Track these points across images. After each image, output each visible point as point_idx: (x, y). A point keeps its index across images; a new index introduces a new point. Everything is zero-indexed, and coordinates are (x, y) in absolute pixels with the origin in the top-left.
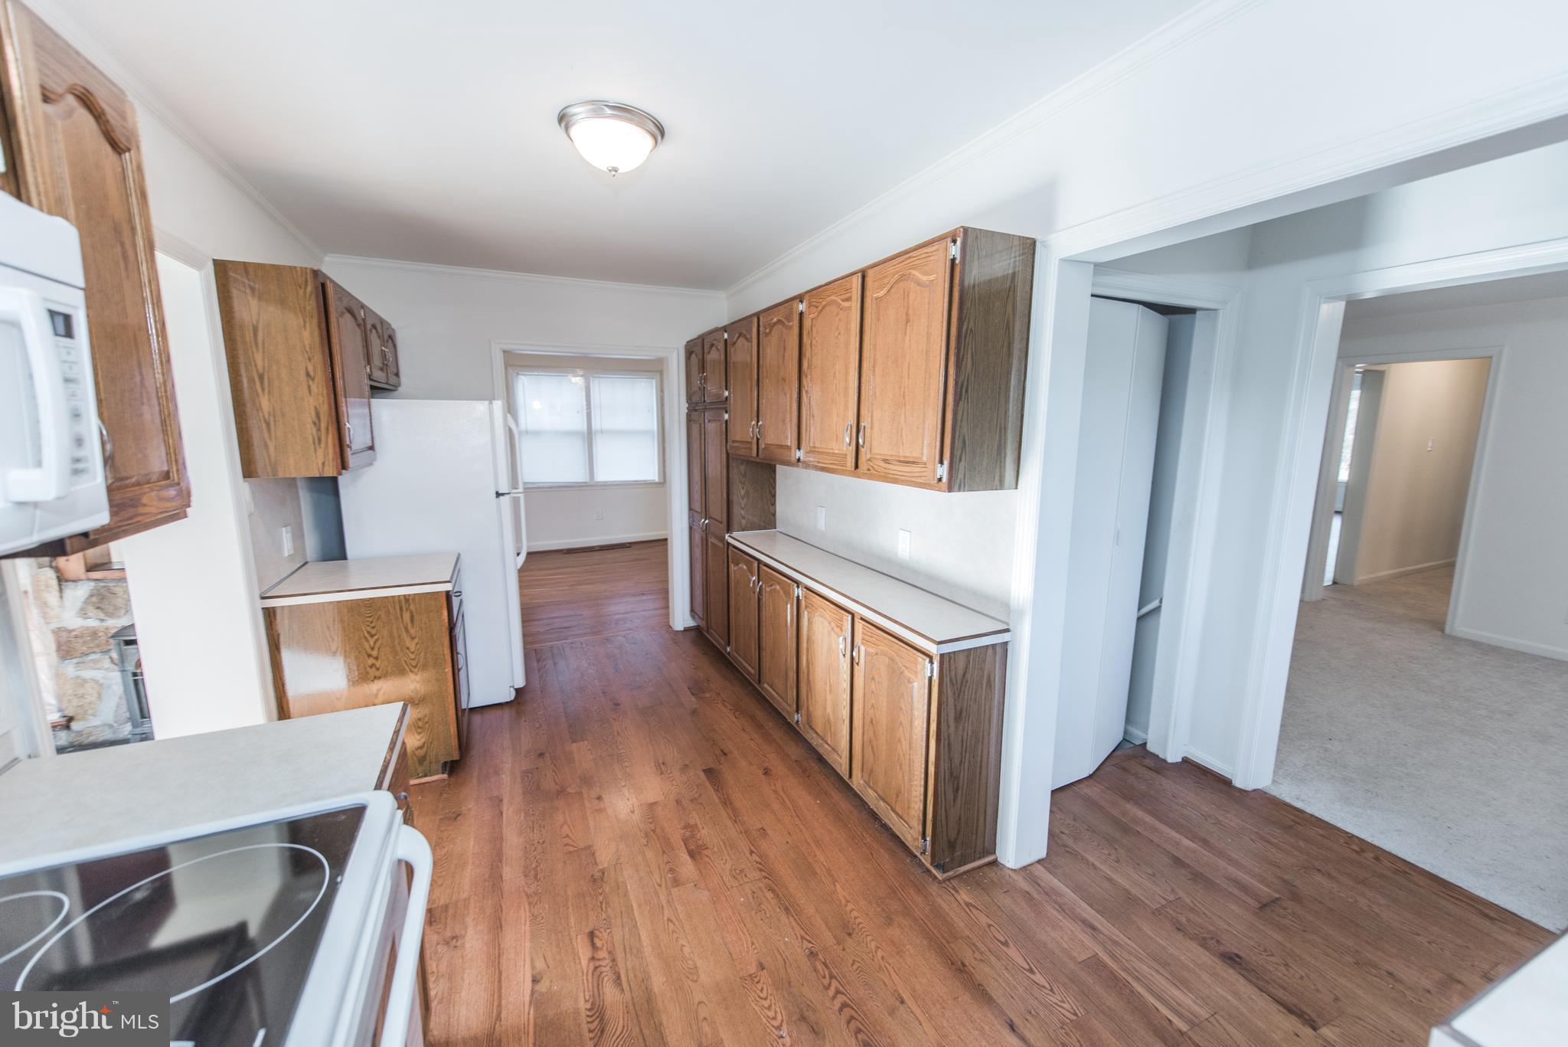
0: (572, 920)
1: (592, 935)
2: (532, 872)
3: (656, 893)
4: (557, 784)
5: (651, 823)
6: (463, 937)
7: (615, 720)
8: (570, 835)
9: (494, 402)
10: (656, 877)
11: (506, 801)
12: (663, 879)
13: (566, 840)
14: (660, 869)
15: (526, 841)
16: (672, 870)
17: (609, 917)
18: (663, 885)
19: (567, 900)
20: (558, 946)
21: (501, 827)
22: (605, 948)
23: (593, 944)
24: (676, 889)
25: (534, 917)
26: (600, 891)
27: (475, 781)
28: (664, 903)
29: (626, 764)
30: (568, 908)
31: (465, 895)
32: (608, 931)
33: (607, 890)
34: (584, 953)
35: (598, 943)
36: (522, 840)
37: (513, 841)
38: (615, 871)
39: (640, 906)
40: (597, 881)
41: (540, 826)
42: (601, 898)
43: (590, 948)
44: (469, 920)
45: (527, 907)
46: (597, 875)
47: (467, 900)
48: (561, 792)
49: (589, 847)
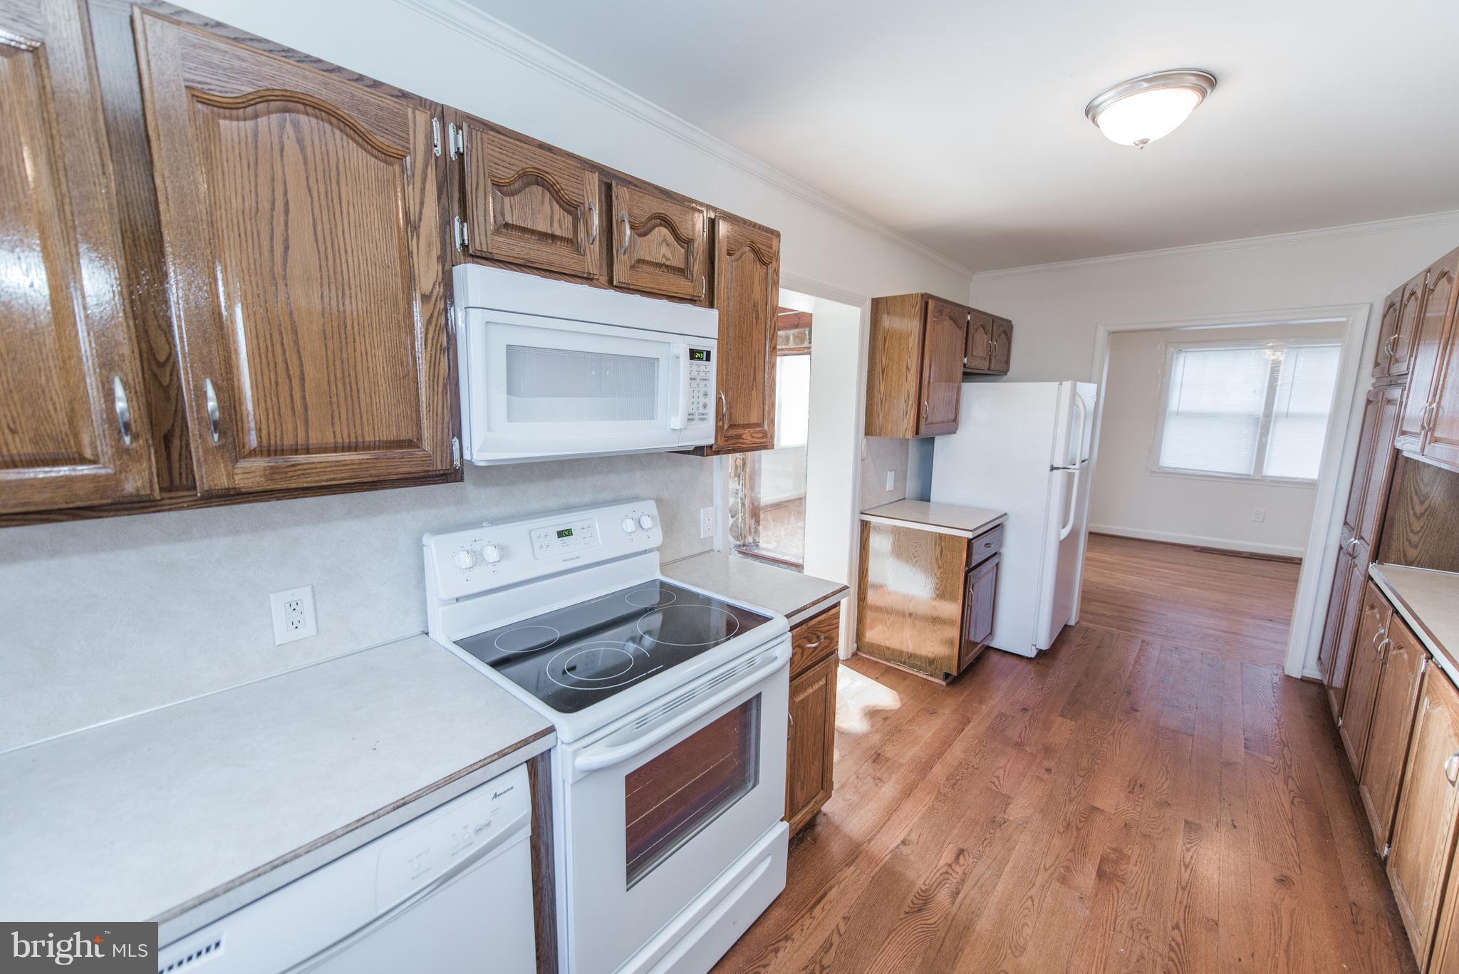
0: (956, 831)
1: (961, 852)
2: (954, 781)
3: (1037, 871)
4: (1020, 737)
5: (1081, 821)
6: (885, 783)
7: (1120, 721)
8: (1001, 778)
9: (1064, 383)
10: (1049, 862)
11: (972, 724)
12: (1053, 868)
13: (995, 780)
14: (1057, 858)
15: (965, 759)
16: (1067, 868)
17: (983, 852)
18: (1050, 871)
19: (962, 816)
20: (933, 837)
21: (955, 739)
22: (964, 867)
23: (957, 858)
24: (1058, 884)
25: (933, 807)
26: (992, 831)
27: (961, 698)
28: (1037, 884)
29: (1099, 761)
30: (959, 821)
31: (901, 761)
32: (975, 860)
33: (998, 835)
34: (947, 857)
35: (961, 860)
36: (963, 756)
37: (956, 752)
38: (1016, 828)
39: (1014, 867)
40: (995, 822)
41: (983, 756)
42: (988, 836)
43: (953, 858)
44: (894, 777)
45: (933, 798)
46: (998, 819)
47: (901, 765)
48: (1019, 745)
49: (1009, 797)
